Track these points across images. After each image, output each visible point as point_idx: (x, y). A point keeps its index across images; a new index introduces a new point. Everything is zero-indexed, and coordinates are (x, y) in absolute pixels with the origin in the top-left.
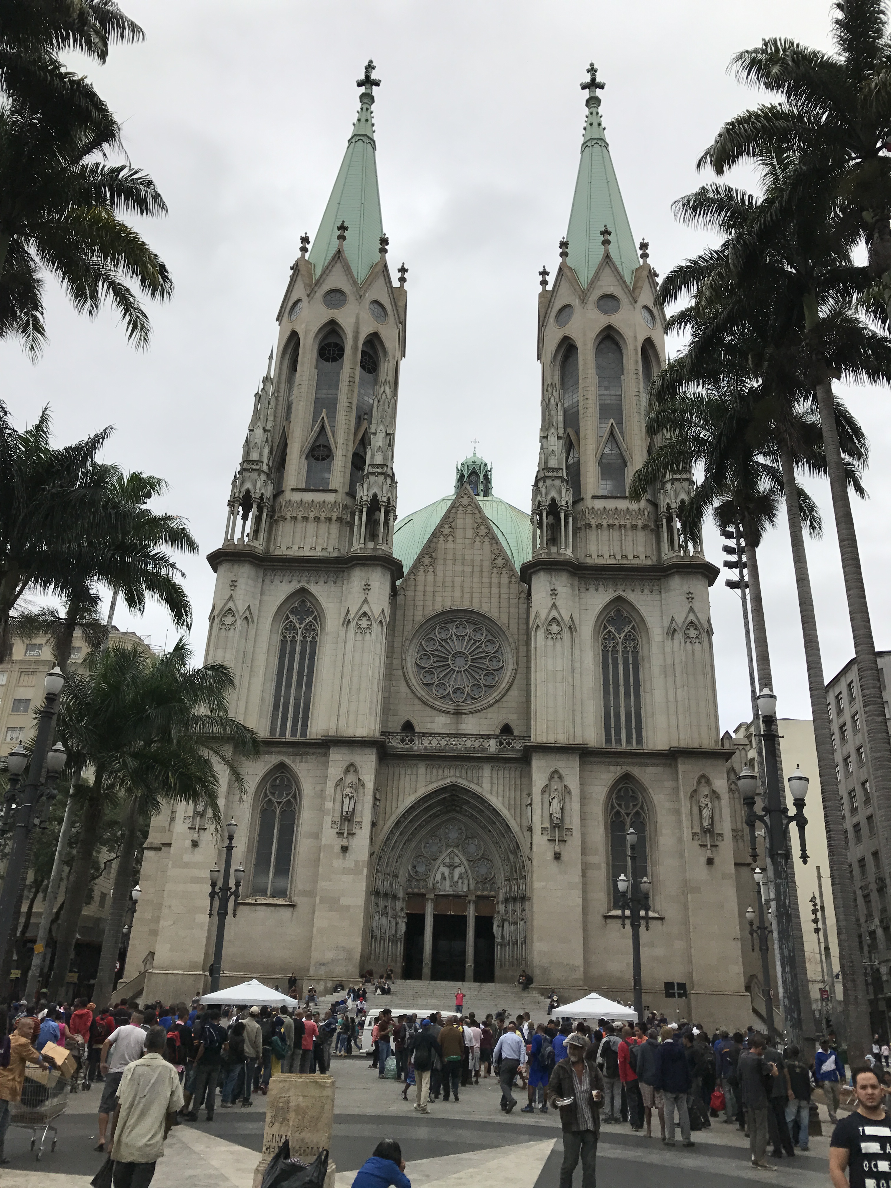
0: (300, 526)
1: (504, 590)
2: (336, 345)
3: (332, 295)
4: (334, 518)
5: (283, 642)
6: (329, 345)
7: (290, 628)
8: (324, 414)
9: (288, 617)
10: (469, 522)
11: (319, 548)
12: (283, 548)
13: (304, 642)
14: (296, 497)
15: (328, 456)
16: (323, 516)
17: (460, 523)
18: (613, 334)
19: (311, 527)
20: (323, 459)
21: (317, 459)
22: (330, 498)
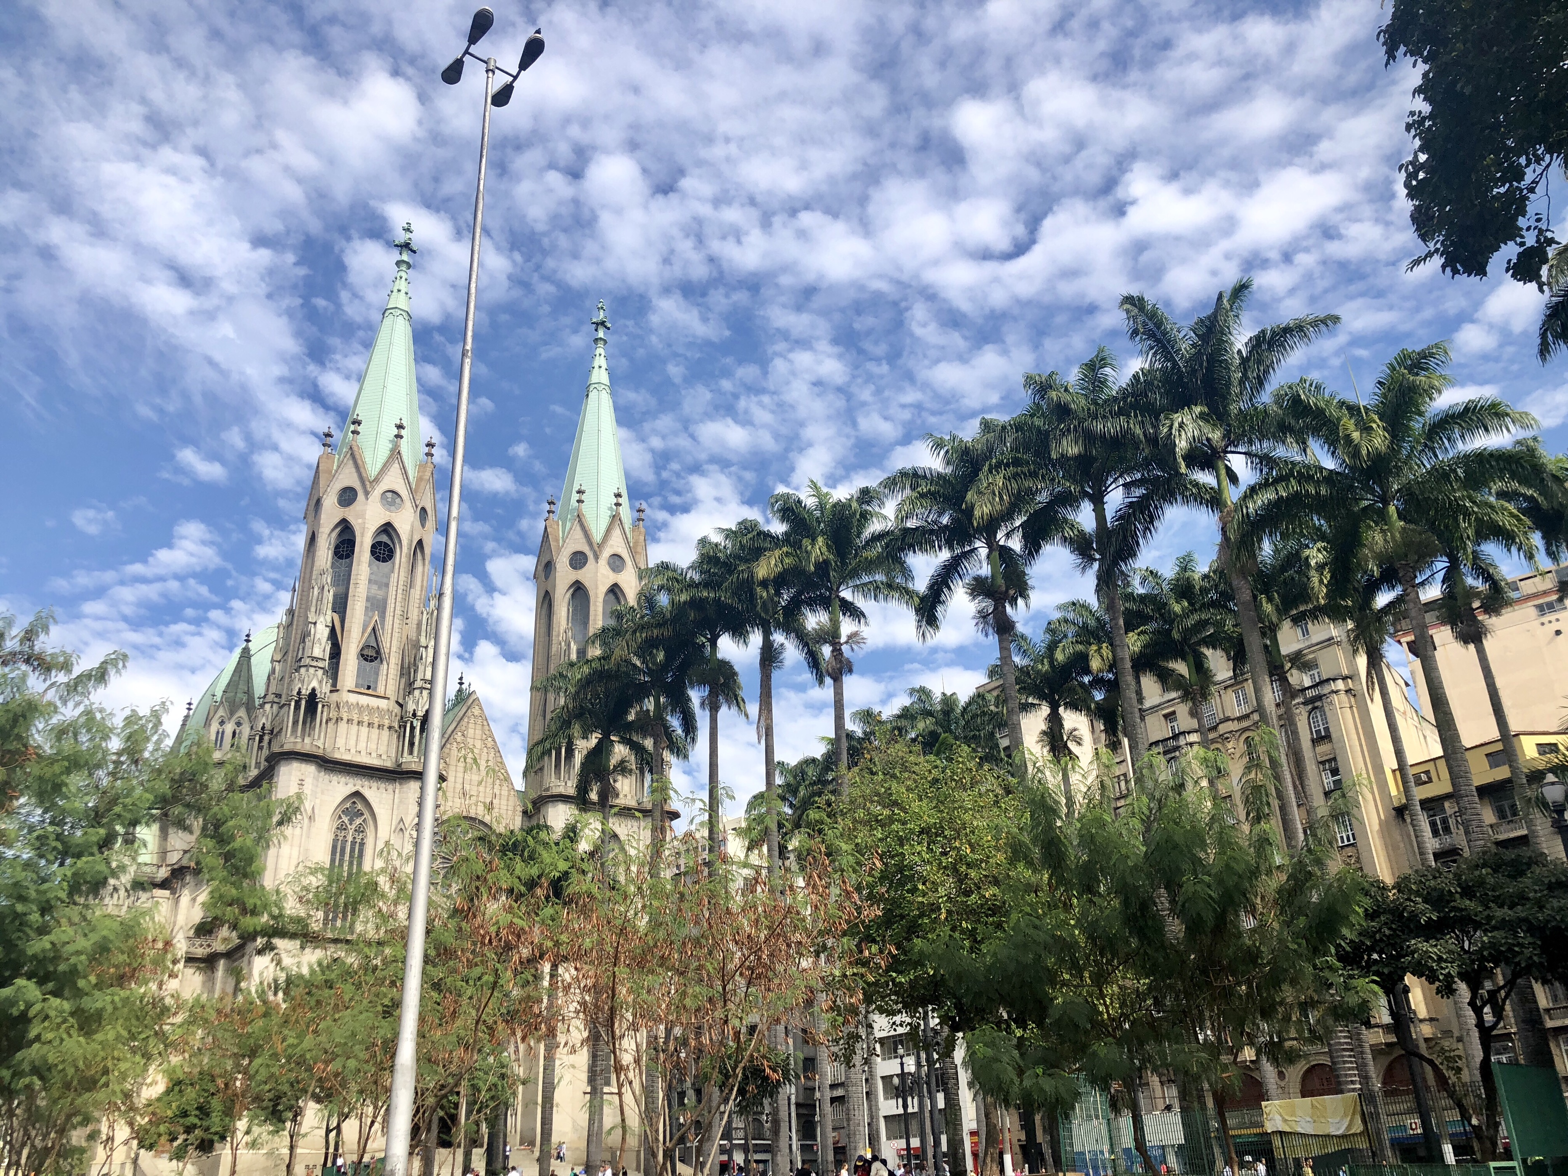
0: (354, 727)
1: (504, 802)
2: (386, 545)
3: (389, 495)
4: (387, 725)
5: (335, 841)
6: (380, 543)
7: (342, 828)
8: (376, 617)
9: (340, 817)
10: (479, 732)
11: (374, 755)
12: (342, 750)
13: (353, 843)
14: (353, 698)
15: (376, 658)
16: (376, 721)
17: (471, 731)
18: (617, 590)
19: (364, 730)
20: (371, 661)
21: (366, 660)
22: (383, 704)
